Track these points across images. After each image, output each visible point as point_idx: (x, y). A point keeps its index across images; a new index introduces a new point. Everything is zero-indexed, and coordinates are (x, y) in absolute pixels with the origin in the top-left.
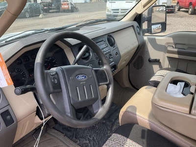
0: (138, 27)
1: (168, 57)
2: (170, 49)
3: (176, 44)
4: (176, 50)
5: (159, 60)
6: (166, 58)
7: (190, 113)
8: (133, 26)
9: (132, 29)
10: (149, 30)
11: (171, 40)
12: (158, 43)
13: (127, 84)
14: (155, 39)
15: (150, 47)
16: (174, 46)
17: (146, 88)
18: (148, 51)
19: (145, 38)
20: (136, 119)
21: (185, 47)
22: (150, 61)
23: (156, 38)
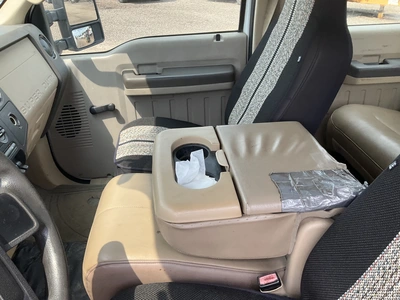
0: (44, 38)
1: (132, 97)
2: (129, 78)
3: (138, 66)
4: (143, 78)
5: (114, 106)
6: (127, 99)
7: (243, 213)
8: (28, 36)
9: (28, 44)
10: (69, 43)
11: (126, 60)
12: (101, 68)
13: (56, 179)
14: (91, 61)
15: (84, 82)
16: (134, 70)
17: (119, 183)
18: (82, 91)
19: (68, 62)
20: (131, 271)
21: (158, 69)
22: (93, 112)
23: (93, 58)
